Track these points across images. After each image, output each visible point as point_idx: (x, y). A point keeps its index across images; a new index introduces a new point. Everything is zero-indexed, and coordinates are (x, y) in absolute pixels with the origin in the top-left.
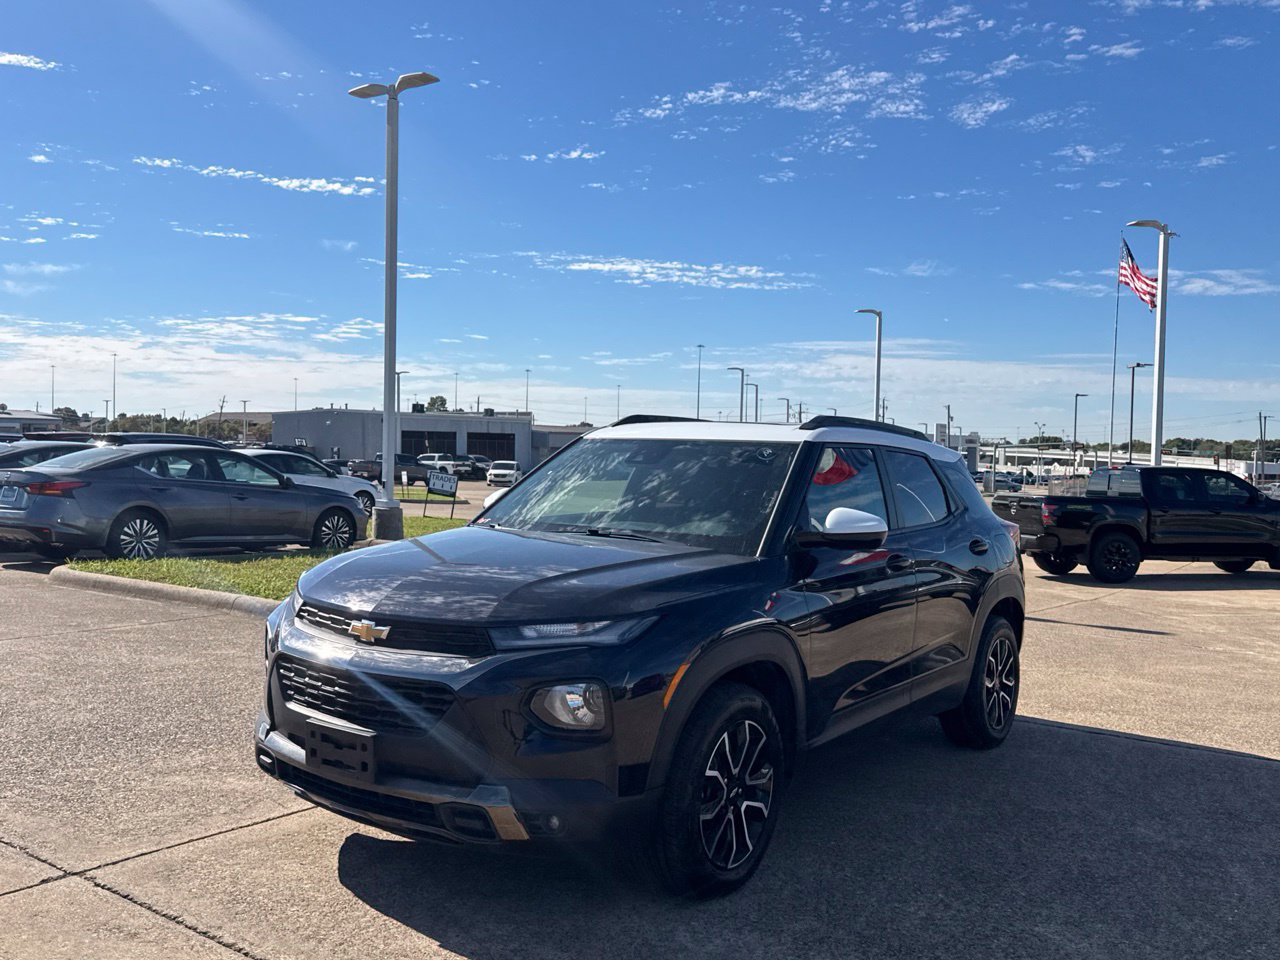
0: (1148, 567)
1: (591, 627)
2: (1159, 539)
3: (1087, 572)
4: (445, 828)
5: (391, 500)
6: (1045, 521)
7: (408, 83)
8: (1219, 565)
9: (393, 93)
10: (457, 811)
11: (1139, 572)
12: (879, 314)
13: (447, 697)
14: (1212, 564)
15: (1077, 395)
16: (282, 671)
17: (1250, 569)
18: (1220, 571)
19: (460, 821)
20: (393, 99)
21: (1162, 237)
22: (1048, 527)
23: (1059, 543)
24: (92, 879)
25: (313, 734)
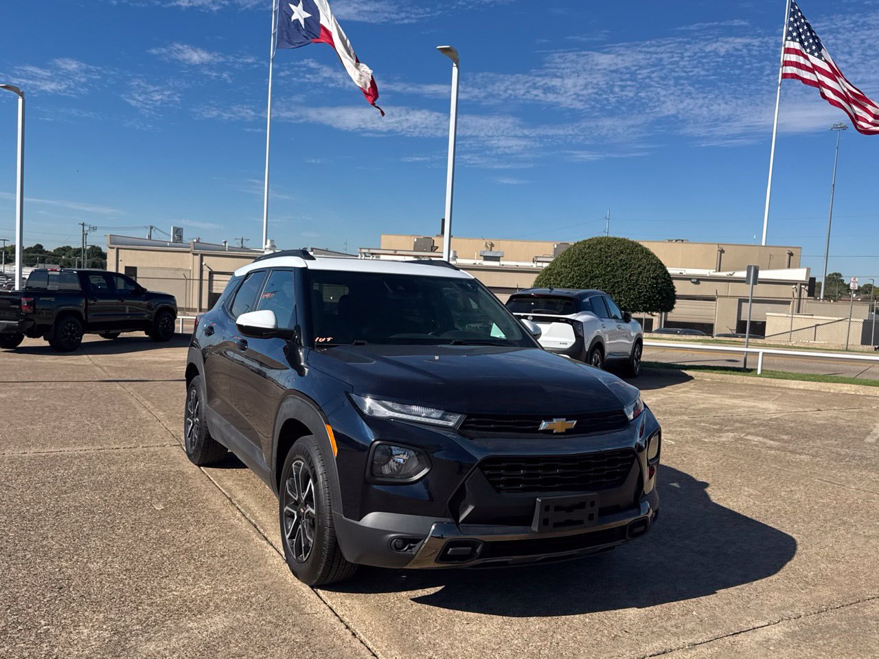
0: (87, 338)
2: (92, 319)
3: (49, 345)
6: (24, 309)
11: (83, 341)
13: (631, 456)
16: (486, 472)
21: (20, 100)
22: (27, 314)
23: (35, 323)
25: (547, 509)
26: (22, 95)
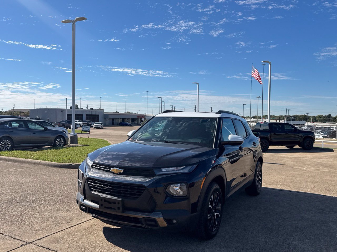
0: (271, 147)
1: (179, 168)
2: (273, 141)
4: (143, 225)
5: (74, 133)
7: (78, 20)
8: (287, 147)
9: (74, 22)
10: (147, 220)
11: (269, 149)
12: (198, 84)
13: (143, 188)
14: (285, 146)
15: (244, 104)
16: (89, 182)
17: (294, 148)
18: (287, 148)
19: (148, 222)
20: (74, 24)
21: (270, 65)
24: (35, 244)
25: (101, 200)
26: (270, 63)
